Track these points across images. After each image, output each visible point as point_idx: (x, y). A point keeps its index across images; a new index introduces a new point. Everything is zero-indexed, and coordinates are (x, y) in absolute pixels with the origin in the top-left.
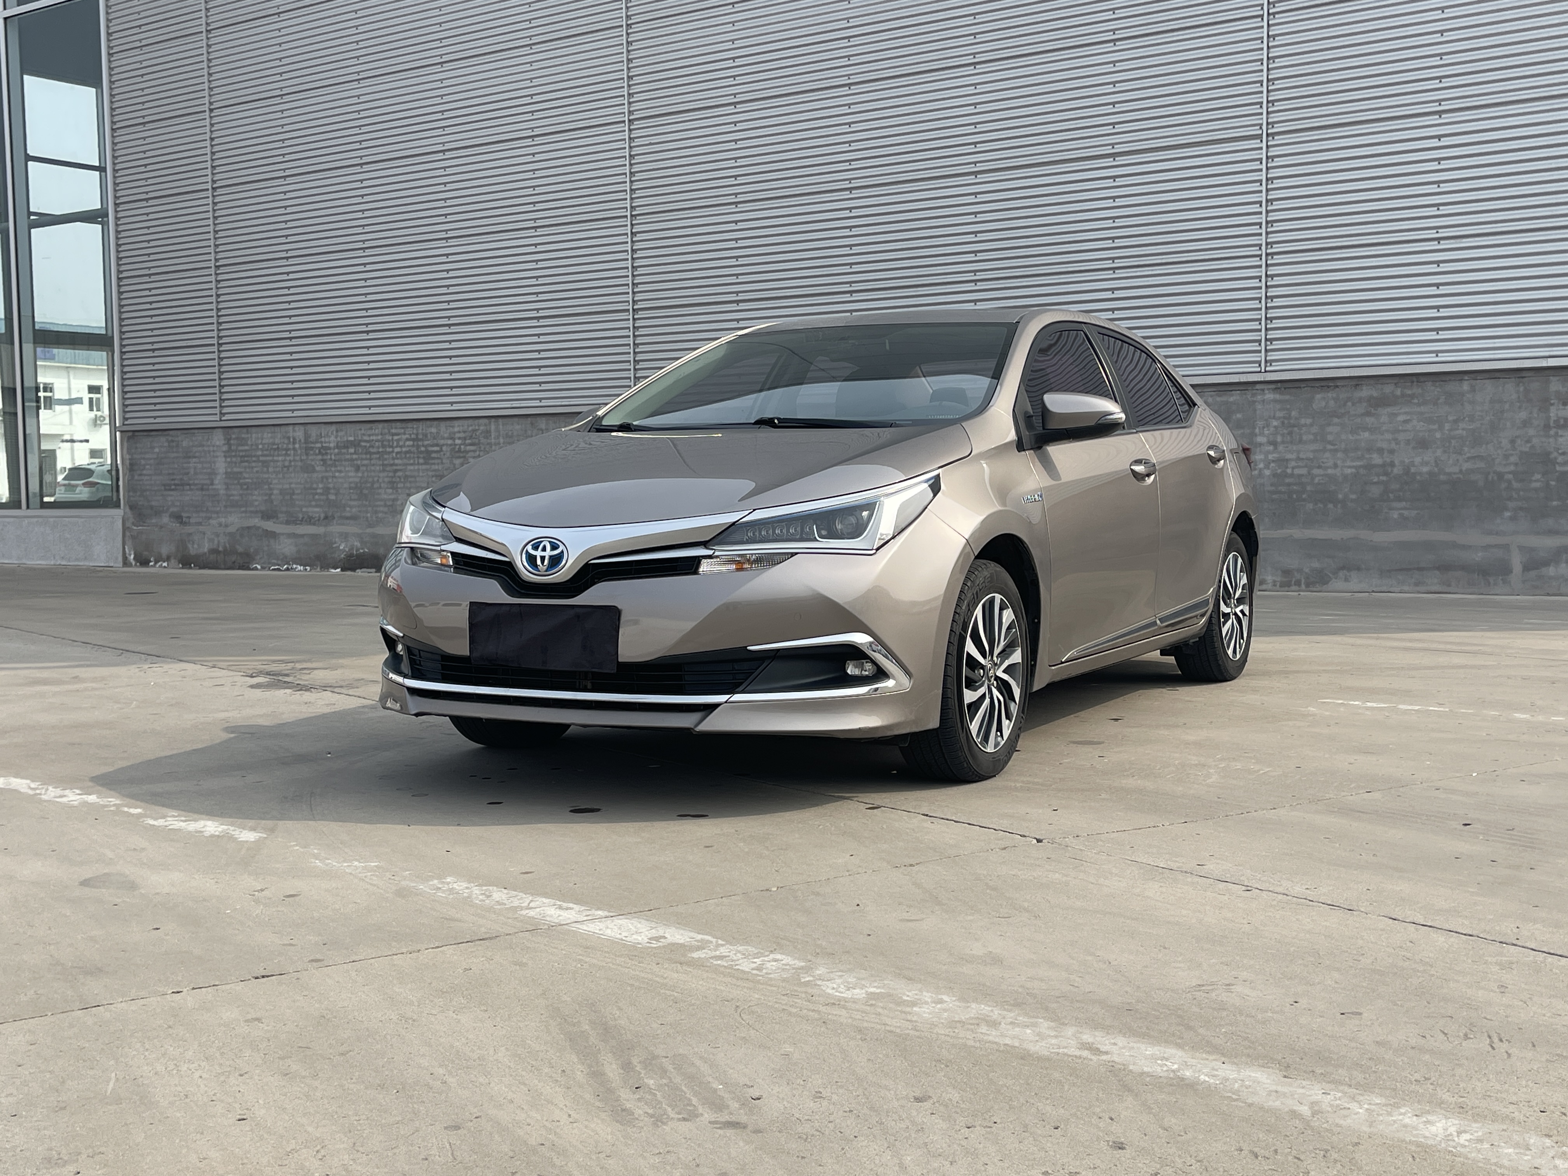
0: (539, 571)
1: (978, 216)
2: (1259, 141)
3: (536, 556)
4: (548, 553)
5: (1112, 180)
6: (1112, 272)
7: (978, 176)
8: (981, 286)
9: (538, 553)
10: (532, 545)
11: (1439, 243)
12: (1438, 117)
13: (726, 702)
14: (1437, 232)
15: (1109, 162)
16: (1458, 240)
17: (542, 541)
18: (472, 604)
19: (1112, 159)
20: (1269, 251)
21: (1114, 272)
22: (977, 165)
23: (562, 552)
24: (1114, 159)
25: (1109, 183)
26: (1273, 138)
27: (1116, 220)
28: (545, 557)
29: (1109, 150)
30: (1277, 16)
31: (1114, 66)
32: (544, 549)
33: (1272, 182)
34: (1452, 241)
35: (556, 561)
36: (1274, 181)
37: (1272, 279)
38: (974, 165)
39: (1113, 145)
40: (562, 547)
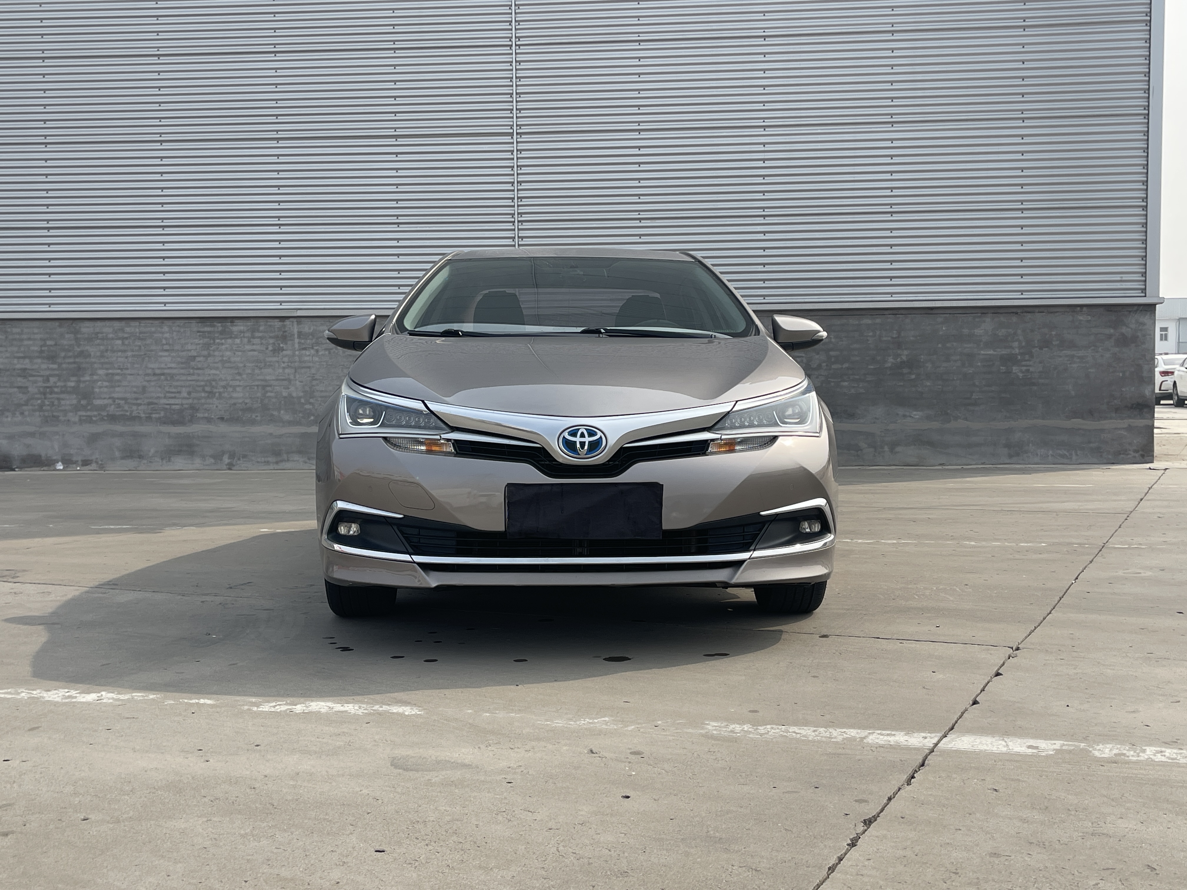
0: (579, 455)
1: (280, 173)
2: (510, 137)
3: (576, 442)
4: (587, 439)
5: (395, 156)
6: (397, 226)
7: (280, 142)
8: (284, 229)
9: (578, 439)
10: (569, 433)
11: (640, 222)
12: (638, 133)
13: (749, 559)
14: (639, 214)
15: (392, 141)
16: (654, 221)
17: (579, 429)
18: (509, 485)
19: (395, 140)
20: (519, 219)
21: (398, 226)
22: (279, 133)
23: (601, 437)
24: (396, 140)
25: (393, 157)
26: (521, 136)
27: (399, 187)
28: (585, 442)
29: (391, 132)
30: (521, 47)
31: (395, 68)
32: (582, 435)
33: (521, 169)
34: (649, 221)
35: (595, 446)
36: (522, 168)
37: (522, 240)
38: (276, 133)
39: (395, 129)
40: (599, 434)
